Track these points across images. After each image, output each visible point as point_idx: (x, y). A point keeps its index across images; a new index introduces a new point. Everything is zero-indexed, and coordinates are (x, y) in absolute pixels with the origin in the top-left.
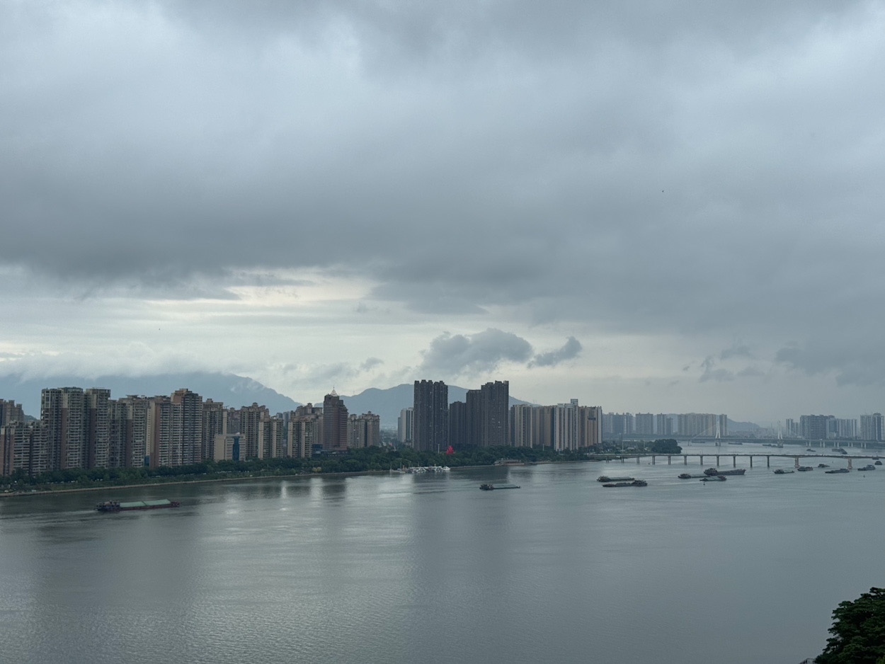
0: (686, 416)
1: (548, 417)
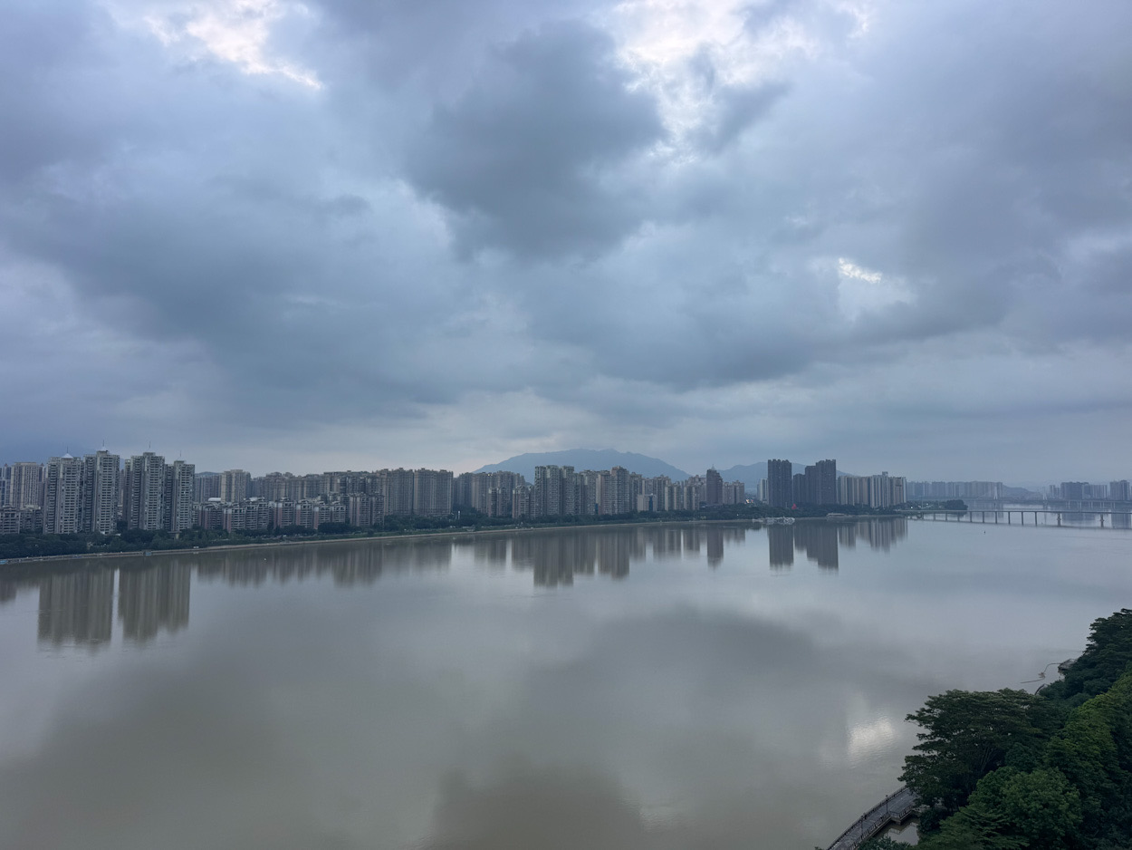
0: (971, 483)
1: (865, 484)
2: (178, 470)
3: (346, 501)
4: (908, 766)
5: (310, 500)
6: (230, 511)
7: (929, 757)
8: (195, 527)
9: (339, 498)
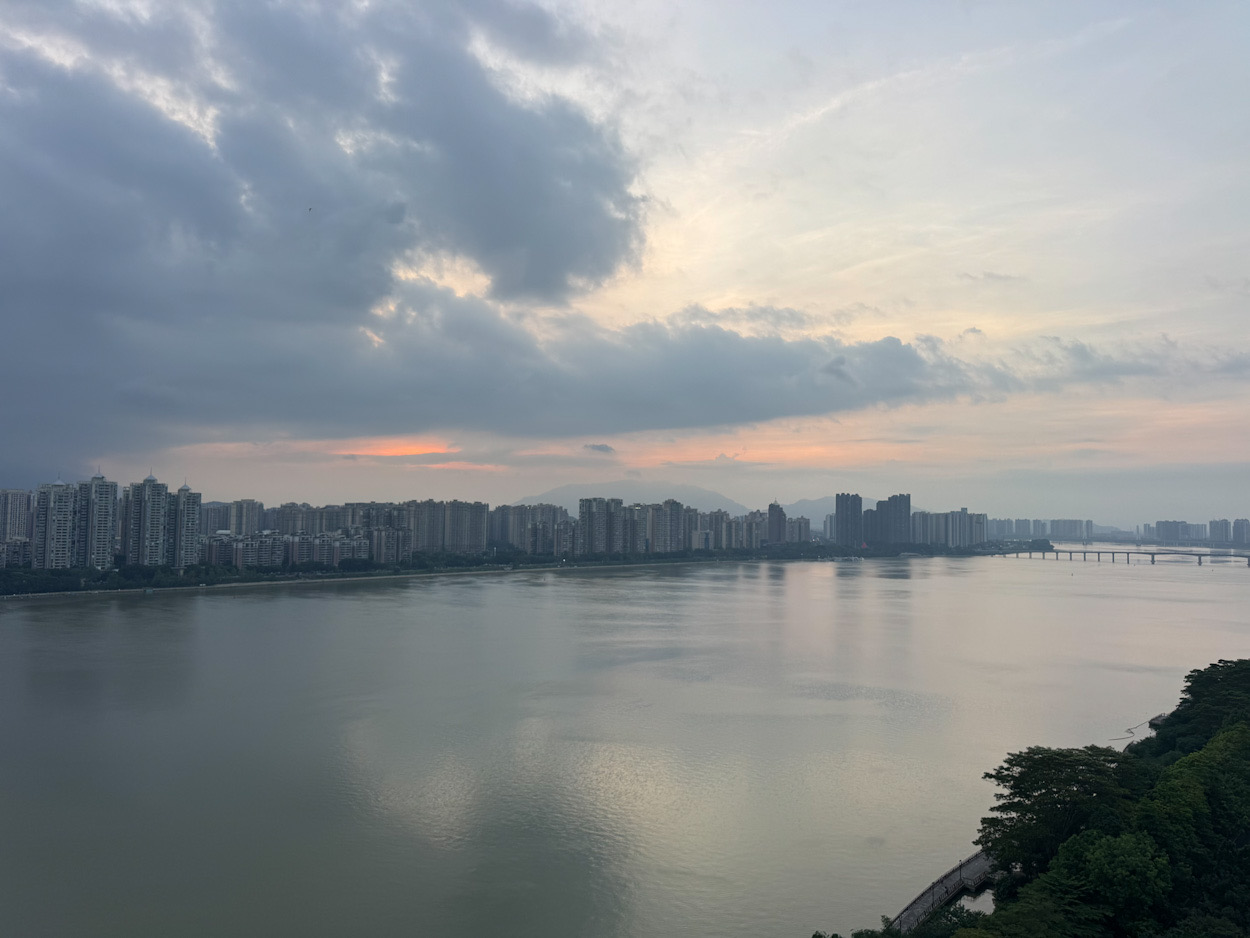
1: (942, 521)
2: (183, 499)
3: (369, 536)
4: (985, 828)
5: (329, 534)
6: (240, 545)
7: (1007, 819)
8: (202, 563)
9: (362, 532)
